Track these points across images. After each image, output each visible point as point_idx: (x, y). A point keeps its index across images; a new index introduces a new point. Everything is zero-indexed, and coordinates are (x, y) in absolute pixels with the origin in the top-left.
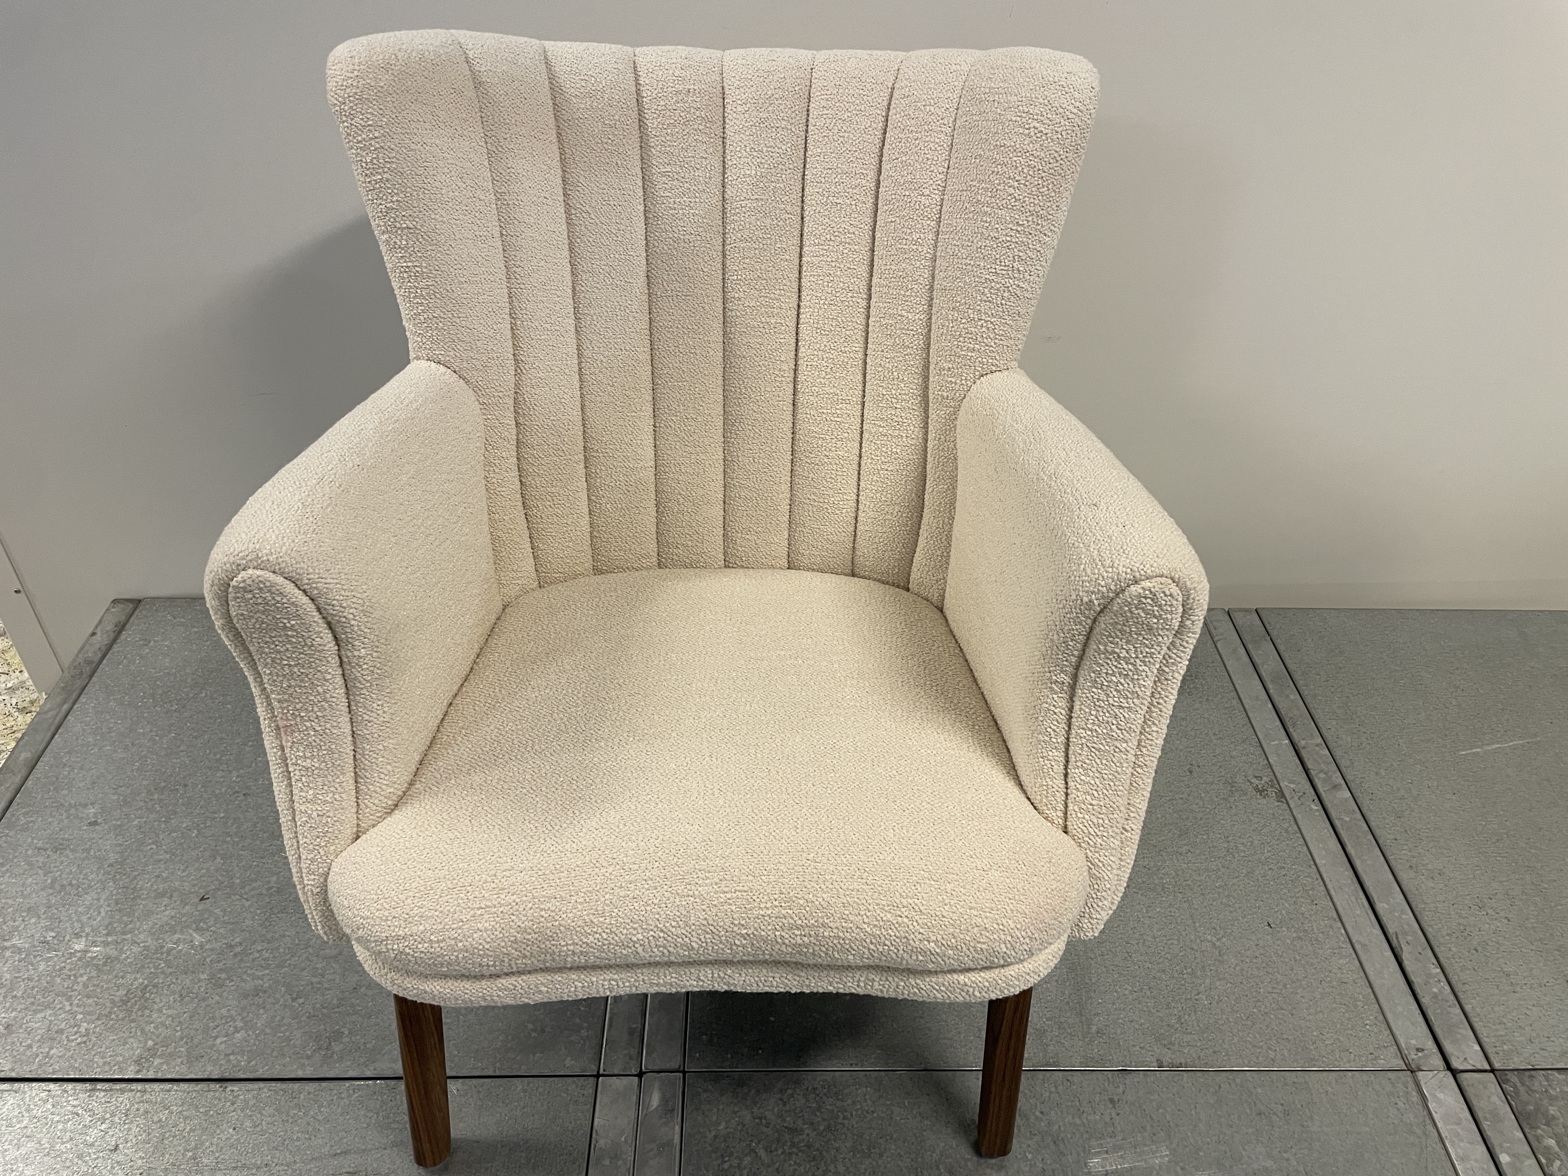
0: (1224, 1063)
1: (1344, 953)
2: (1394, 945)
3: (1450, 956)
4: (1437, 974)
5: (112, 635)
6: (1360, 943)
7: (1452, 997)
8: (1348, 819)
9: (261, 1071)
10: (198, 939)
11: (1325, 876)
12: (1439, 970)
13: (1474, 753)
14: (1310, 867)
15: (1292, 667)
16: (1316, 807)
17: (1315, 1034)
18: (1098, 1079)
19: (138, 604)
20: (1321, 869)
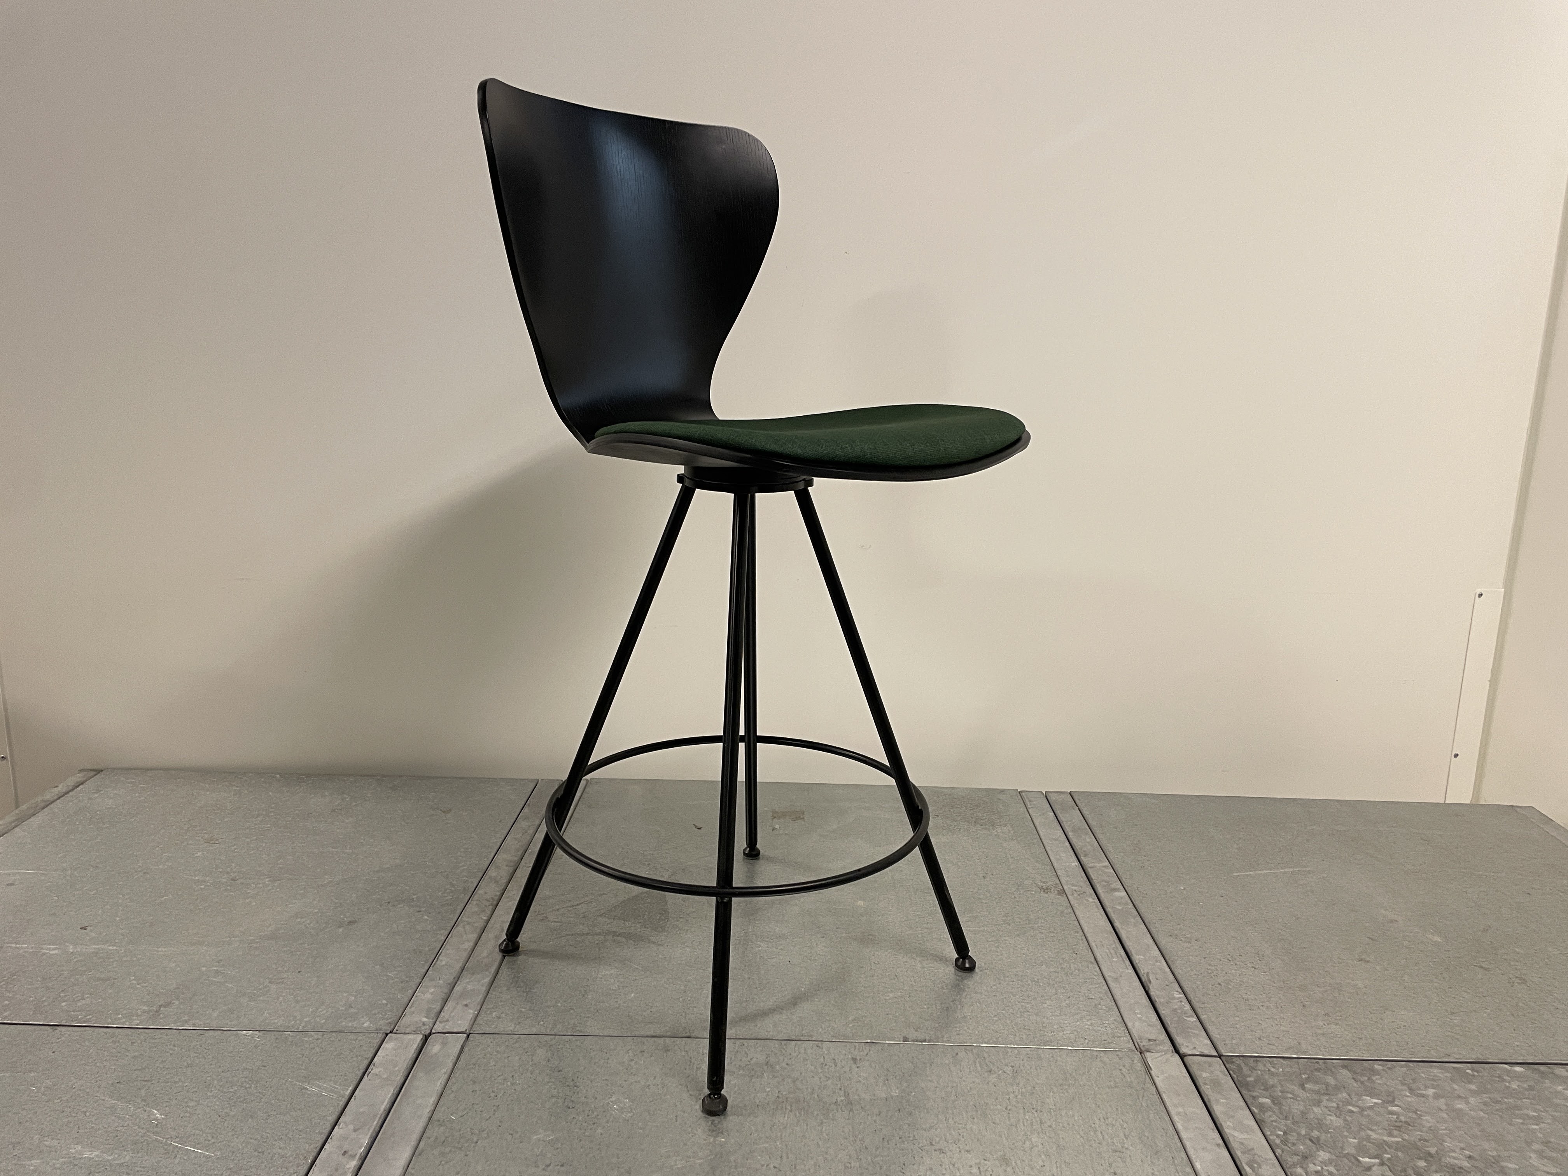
0: (965, 1041)
1: (1095, 982)
2: (1144, 980)
3: (1194, 986)
4: (1180, 998)
5: (71, 788)
6: (1110, 976)
7: (1191, 1012)
8: (1120, 908)
9: (94, 1022)
10: (71, 948)
11: (1090, 939)
12: (1182, 995)
13: (1246, 875)
14: (1078, 933)
15: (1093, 823)
16: (1093, 900)
17: (1055, 1027)
18: (845, 1046)
19: (99, 773)
20: (1088, 935)
